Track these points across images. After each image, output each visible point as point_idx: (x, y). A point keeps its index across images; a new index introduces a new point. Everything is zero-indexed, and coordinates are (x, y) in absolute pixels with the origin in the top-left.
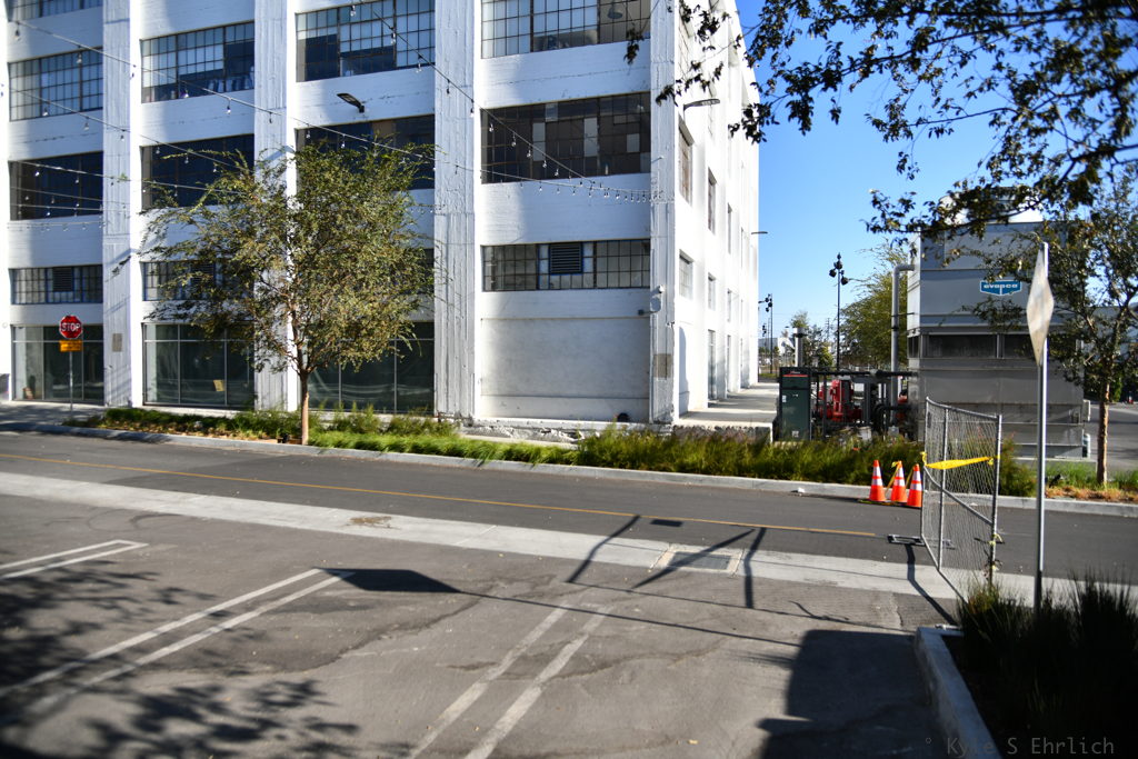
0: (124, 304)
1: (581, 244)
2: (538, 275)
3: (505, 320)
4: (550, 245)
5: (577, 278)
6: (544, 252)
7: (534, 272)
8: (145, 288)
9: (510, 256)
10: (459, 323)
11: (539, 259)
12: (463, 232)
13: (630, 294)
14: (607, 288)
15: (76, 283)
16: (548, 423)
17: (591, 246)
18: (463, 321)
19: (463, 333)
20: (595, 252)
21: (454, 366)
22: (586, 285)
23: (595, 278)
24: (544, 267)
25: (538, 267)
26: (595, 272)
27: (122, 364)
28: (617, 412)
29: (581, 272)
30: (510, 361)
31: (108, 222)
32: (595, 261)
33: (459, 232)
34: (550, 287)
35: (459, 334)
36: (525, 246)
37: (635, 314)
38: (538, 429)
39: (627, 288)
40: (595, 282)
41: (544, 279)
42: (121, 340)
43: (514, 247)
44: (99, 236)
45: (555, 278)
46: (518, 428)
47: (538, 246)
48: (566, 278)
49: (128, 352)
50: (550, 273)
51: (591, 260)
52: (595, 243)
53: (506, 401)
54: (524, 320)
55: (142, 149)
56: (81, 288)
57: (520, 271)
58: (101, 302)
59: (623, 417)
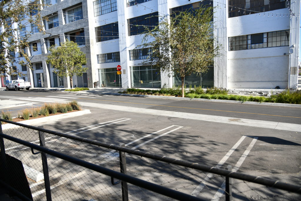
0: (125, 61)
1: (263, 34)
2: (247, 45)
3: (236, 59)
4: (251, 35)
5: (261, 45)
6: (249, 37)
7: (246, 44)
8: (130, 57)
9: (238, 39)
10: (222, 61)
11: (247, 40)
12: (223, 33)
13: (281, 48)
14: (272, 47)
15: (113, 57)
16: (251, 90)
17: (266, 34)
18: (223, 60)
19: (223, 64)
20: (268, 36)
21: (220, 74)
22: (264, 47)
23: (267, 44)
24: (249, 42)
25: (247, 42)
26: (268, 42)
27: (126, 77)
28: (276, 86)
29: (263, 43)
30: (238, 71)
31: (120, 40)
32: (268, 39)
33: (222, 34)
34: (251, 48)
35: (222, 64)
36: (243, 36)
37: (282, 54)
38: (248, 92)
39: (280, 46)
40: (267, 45)
41: (249, 46)
42: (125, 71)
43: (239, 37)
44: (119, 44)
45: (253, 45)
46: (241, 91)
47: (247, 36)
48: (257, 45)
49: (127, 74)
50: (252, 44)
51: (266, 38)
52: (268, 33)
53: (237, 83)
54: (243, 59)
55: (128, 20)
56: (114, 58)
57: (241, 44)
58: (120, 61)
59: (278, 88)
